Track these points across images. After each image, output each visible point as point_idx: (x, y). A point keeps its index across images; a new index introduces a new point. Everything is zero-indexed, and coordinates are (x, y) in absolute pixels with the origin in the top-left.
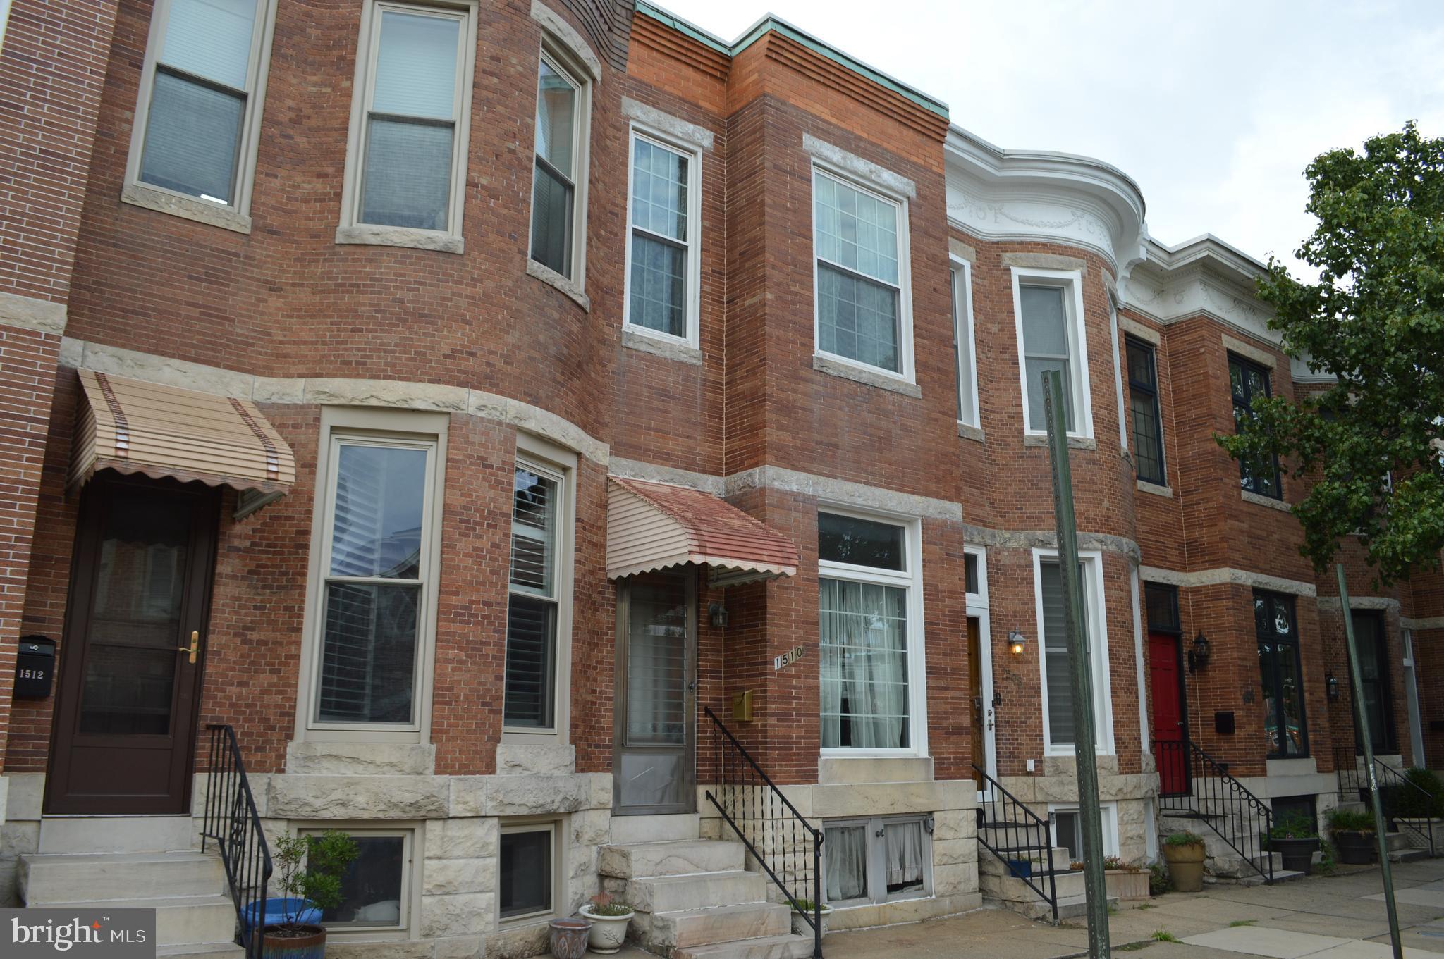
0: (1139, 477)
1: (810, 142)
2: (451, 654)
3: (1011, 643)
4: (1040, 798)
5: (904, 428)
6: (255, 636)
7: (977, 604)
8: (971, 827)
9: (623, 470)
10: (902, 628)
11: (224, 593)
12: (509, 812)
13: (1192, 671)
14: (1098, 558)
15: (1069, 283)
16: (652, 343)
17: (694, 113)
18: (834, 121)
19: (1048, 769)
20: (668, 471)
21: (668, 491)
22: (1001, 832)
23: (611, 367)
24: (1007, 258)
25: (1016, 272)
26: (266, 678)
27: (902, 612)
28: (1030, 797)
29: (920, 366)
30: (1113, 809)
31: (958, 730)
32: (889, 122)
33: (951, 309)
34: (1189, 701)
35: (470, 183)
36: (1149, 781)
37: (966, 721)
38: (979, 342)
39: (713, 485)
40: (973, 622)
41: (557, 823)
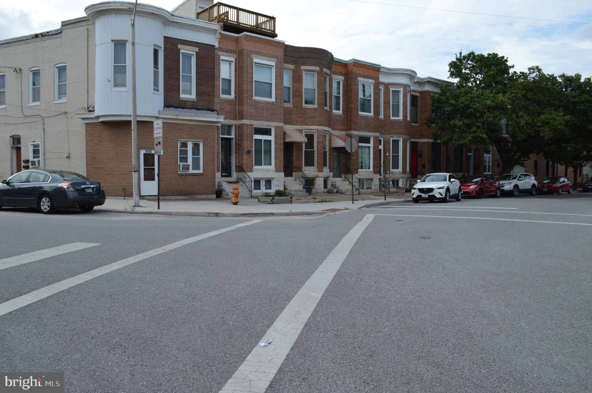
0: (412, 122)
1: (359, 78)
2: (319, 158)
3: (386, 153)
4: (389, 177)
5: (371, 122)
6: (297, 157)
7: (381, 147)
8: (378, 181)
9: (333, 132)
10: (370, 152)
11: (294, 152)
12: (325, 177)
13: (419, 157)
14: (402, 139)
15: (400, 91)
16: (336, 113)
17: (341, 74)
18: (362, 73)
19: (391, 173)
20: (338, 131)
21: (338, 135)
22: (383, 182)
23: (332, 117)
24: (390, 86)
25: (391, 89)
26: (299, 162)
27: (370, 150)
28: (388, 177)
29: (374, 112)
30: (401, 179)
31: (377, 167)
32: (371, 71)
33: (379, 101)
34: (418, 162)
35: (318, 98)
36: (408, 175)
37: (378, 166)
38: (384, 102)
39: (344, 133)
40: (380, 150)
41: (328, 178)
